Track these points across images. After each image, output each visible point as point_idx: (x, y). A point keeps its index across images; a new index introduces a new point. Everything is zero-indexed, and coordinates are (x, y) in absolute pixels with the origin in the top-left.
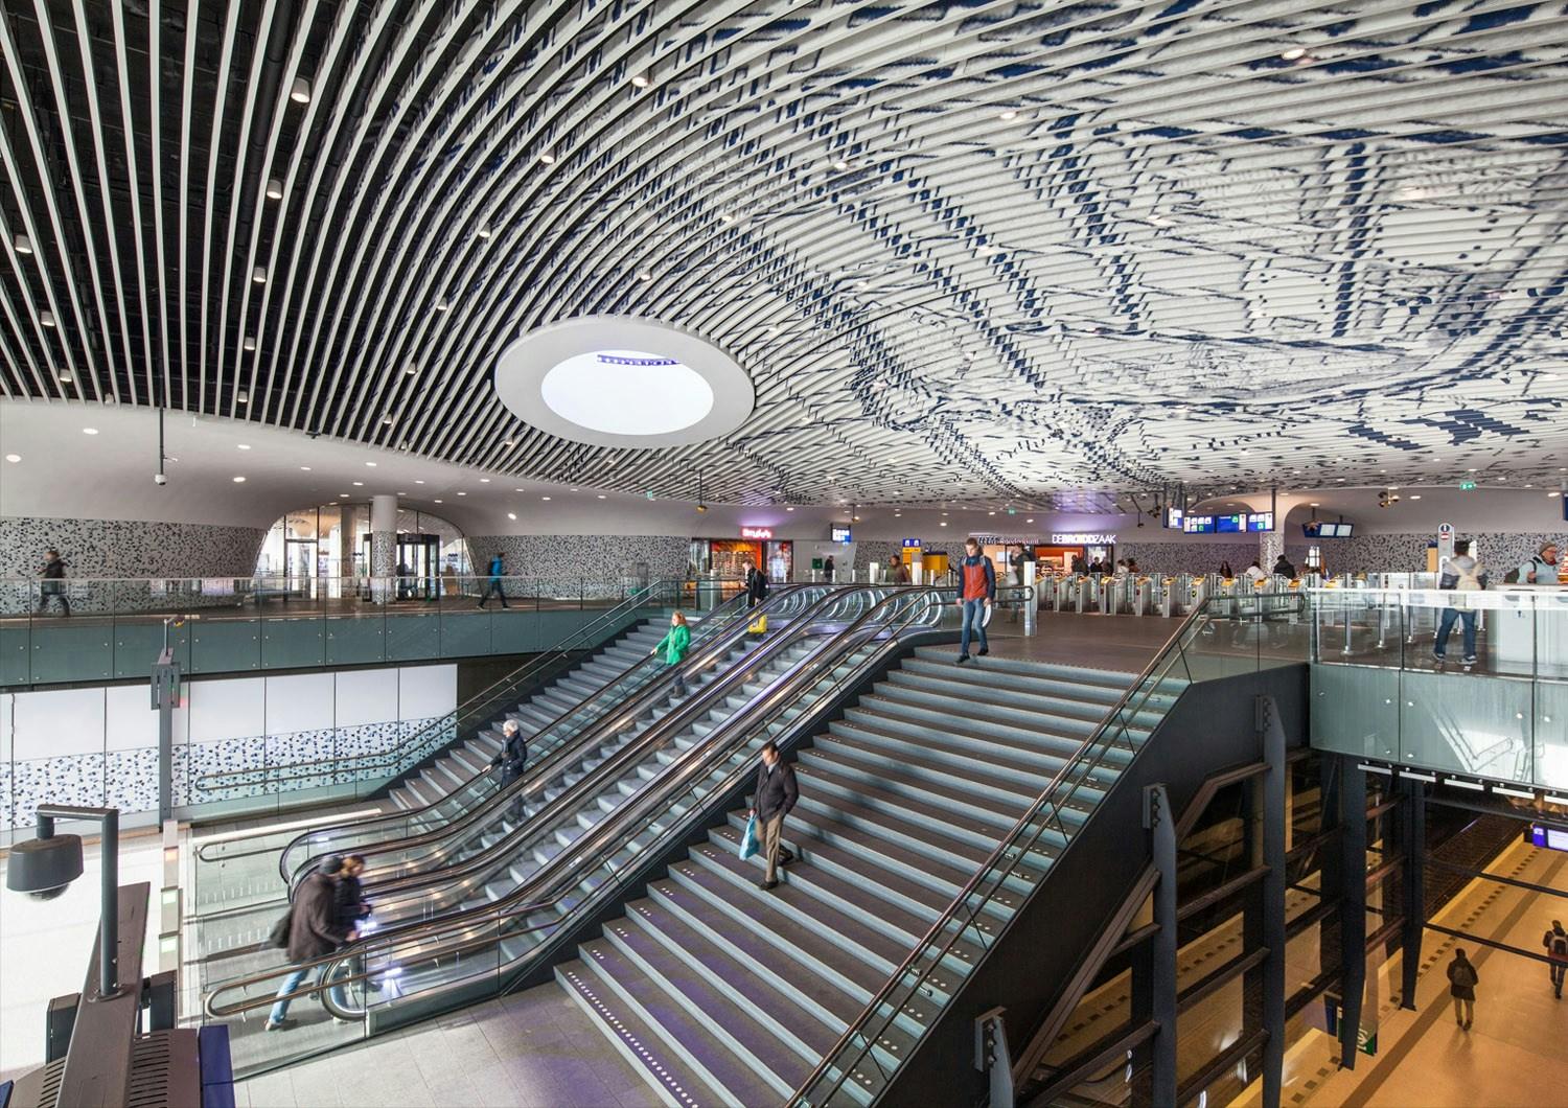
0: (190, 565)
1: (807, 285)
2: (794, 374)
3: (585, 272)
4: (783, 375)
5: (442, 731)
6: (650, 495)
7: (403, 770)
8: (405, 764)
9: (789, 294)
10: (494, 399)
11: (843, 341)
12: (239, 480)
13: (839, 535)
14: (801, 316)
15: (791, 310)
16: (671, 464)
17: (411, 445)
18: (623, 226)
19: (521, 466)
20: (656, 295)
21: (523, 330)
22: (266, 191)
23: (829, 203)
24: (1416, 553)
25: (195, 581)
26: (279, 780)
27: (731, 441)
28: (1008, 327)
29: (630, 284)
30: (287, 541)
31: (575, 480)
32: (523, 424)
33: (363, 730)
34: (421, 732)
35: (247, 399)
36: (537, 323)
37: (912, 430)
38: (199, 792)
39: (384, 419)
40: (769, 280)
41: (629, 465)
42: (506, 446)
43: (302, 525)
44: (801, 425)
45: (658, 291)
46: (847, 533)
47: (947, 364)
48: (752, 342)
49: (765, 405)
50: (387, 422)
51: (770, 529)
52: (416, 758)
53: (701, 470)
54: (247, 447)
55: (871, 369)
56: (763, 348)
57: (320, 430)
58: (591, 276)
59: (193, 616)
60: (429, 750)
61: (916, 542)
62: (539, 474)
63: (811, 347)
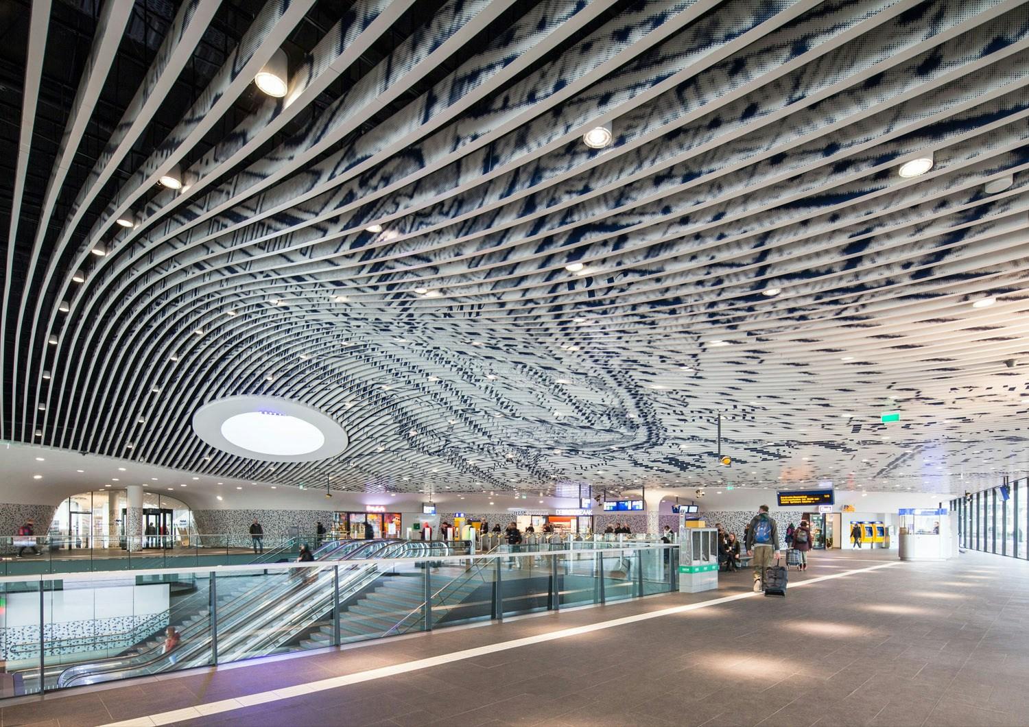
0: (5, 528)
1: (358, 385)
2: (367, 426)
3: (235, 376)
4: (361, 426)
5: (160, 621)
6: (301, 487)
7: (136, 642)
8: (137, 640)
9: (351, 388)
10: (194, 436)
11: (386, 411)
12: (38, 477)
13: (427, 510)
14: (360, 399)
15: (354, 396)
16: (309, 471)
17: (146, 459)
18: (250, 356)
19: (217, 470)
20: (278, 387)
21: (206, 401)
22: (49, 340)
23: (349, 355)
24: (729, 521)
25: (9, 538)
26: (60, 647)
27: (341, 459)
28: (462, 410)
29: (262, 382)
30: (71, 513)
31: (253, 479)
32: (213, 449)
33: (112, 620)
34: (147, 621)
35: (41, 434)
36: (213, 398)
37: (439, 455)
38: (12, 654)
39: (128, 445)
40: (338, 383)
41: (284, 470)
42: (205, 461)
43: (82, 502)
44: (378, 451)
45: (279, 385)
46: (433, 508)
47: (442, 425)
48: (339, 410)
49: (355, 440)
50: (129, 447)
51: (384, 506)
52: (144, 636)
53: (328, 474)
54: (42, 460)
55: (406, 425)
56: (346, 412)
57: (88, 451)
58: (239, 377)
59: (8, 559)
60: (152, 632)
61: (462, 515)
62: (229, 475)
63: (371, 413)
